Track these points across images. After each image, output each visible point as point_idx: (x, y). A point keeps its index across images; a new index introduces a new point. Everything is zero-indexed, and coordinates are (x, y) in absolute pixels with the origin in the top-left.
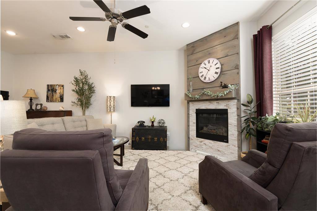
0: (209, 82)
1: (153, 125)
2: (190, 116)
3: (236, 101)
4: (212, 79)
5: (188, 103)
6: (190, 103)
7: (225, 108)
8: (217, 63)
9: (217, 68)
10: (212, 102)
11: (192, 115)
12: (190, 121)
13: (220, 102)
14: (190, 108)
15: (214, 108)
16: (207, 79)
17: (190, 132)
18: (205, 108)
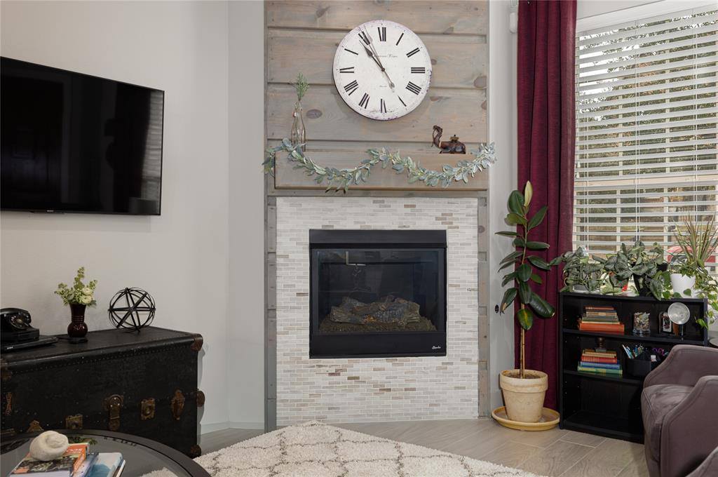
0: (381, 116)
1: (78, 330)
2: (280, 261)
3: (474, 202)
4: (396, 109)
5: (270, 202)
6: (279, 201)
7: (439, 226)
8: (417, 50)
9: (415, 70)
10: (388, 201)
11: (291, 256)
12: (280, 285)
13: (419, 202)
14: (280, 226)
15: (395, 227)
16: (374, 104)
17: (280, 339)
18: (357, 227)
